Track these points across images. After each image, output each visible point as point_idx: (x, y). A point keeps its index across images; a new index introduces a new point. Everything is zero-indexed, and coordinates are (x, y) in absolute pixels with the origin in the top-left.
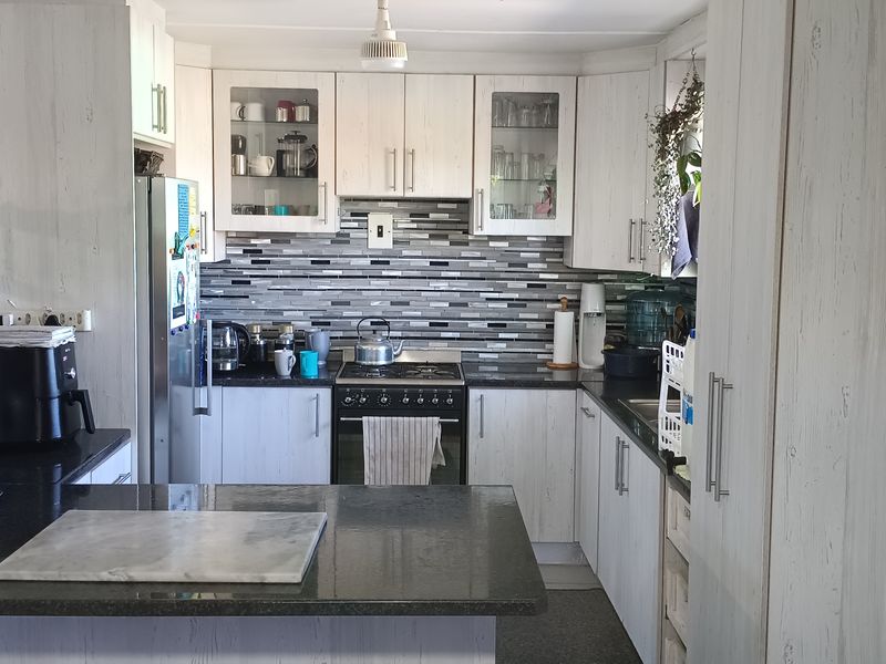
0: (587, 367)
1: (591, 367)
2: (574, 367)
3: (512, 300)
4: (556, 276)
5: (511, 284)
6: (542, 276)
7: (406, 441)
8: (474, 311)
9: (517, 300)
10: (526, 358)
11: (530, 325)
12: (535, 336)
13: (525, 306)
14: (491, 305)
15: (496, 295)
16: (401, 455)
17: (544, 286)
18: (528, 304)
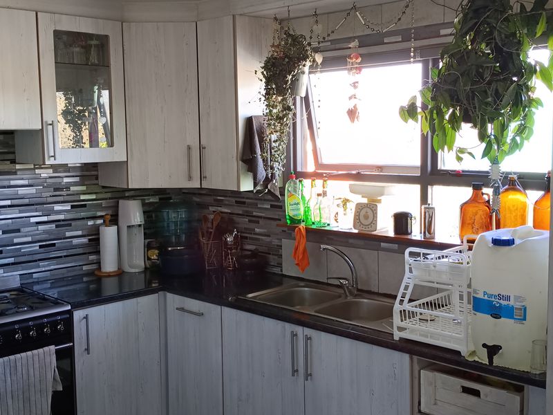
0: (133, 271)
1: (137, 271)
2: (120, 274)
3: (59, 221)
4: (94, 197)
5: (57, 207)
6: (83, 197)
7: (25, 377)
8: (26, 236)
9: (63, 220)
10: (75, 271)
11: (75, 241)
12: (80, 251)
13: (70, 225)
14: (41, 227)
15: (45, 219)
16: (21, 393)
17: (84, 206)
18: (73, 223)
